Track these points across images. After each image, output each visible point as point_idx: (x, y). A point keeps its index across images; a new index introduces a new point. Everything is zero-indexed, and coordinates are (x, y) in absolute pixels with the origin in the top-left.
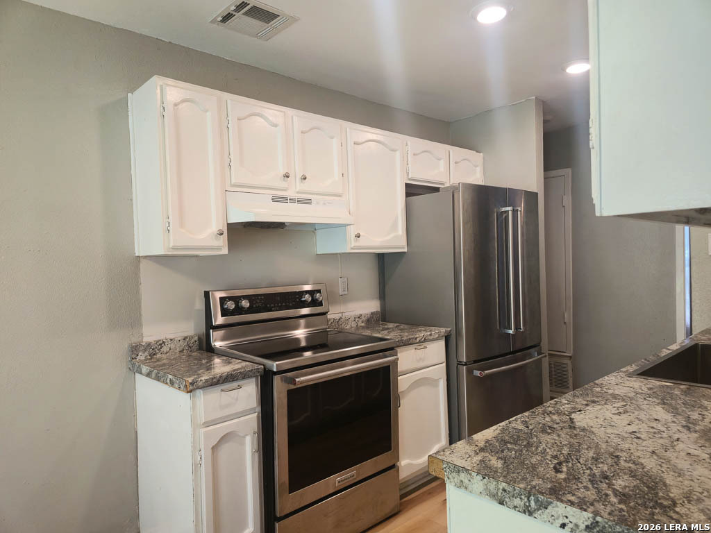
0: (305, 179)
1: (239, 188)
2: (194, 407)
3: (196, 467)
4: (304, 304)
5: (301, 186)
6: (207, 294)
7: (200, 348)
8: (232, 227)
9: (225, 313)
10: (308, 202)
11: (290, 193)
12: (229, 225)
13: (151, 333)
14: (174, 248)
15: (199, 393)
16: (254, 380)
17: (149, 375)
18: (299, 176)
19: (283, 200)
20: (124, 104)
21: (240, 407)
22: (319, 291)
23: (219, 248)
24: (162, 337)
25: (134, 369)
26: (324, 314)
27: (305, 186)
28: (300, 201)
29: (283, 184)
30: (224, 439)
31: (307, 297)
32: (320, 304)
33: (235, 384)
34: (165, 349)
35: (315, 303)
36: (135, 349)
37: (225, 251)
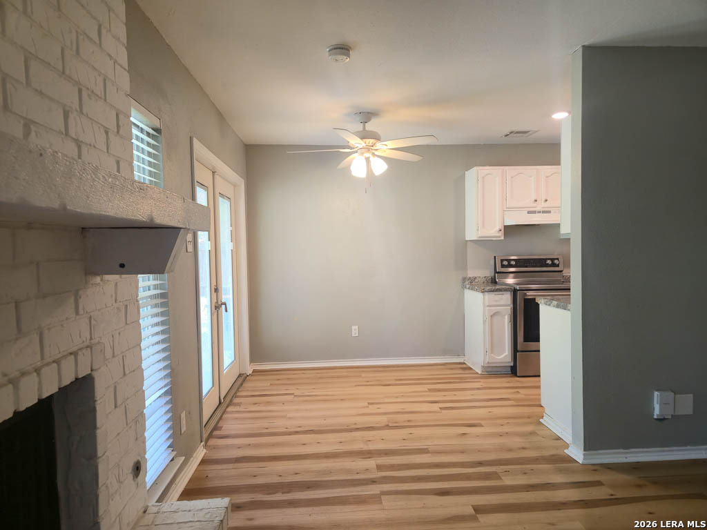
0: (546, 201)
1: (510, 209)
2: (484, 299)
3: (484, 322)
4: (547, 265)
5: (544, 204)
6: (495, 257)
7: (492, 283)
8: (506, 228)
9: (503, 266)
10: (549, 212)
11: (538, 209)
12: (505, 226)
13: (471, 273)
14: (480, 237)
15: (486, 293)
16: (509, 293)
17: (469, 289)
18: (543, 200)
19: (534, 212)
20: (463, 177)
21: (502, 303)
22: (558, 259)
23: (500, 237)
24: (476, 276)
25: (464, 287)
26: (562, 271)
27: (547, 204)
28: (544, 212)
29: (535, 205)
30: (496, 314)
31: (549, 262)
32: (558, 266)
33: (501, 293)
34: (476, 281)
35: (554, 265)
36: (464, 279)
37: (503, 238)
